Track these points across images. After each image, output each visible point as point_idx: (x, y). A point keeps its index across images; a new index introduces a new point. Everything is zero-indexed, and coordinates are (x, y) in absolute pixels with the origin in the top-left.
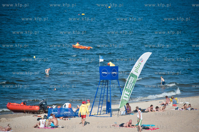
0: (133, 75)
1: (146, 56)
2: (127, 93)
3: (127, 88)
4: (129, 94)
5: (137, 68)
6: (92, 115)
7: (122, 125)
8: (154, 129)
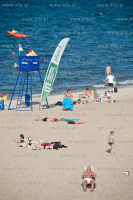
0: (53, 65)
1: (64, 42)
2: (48, 84)
3: (48, 79)
4: (50, 85)
5: (57, 57)
6: (11, 109)
7: (45, 120)
8: (79, 123)
